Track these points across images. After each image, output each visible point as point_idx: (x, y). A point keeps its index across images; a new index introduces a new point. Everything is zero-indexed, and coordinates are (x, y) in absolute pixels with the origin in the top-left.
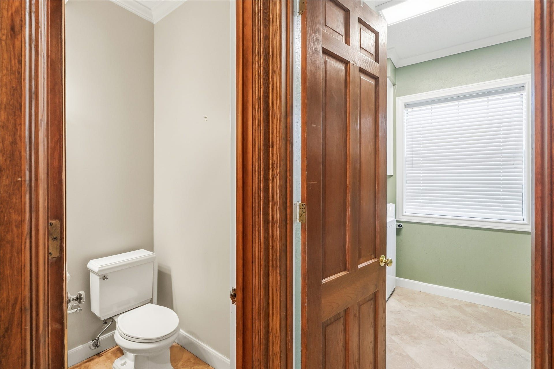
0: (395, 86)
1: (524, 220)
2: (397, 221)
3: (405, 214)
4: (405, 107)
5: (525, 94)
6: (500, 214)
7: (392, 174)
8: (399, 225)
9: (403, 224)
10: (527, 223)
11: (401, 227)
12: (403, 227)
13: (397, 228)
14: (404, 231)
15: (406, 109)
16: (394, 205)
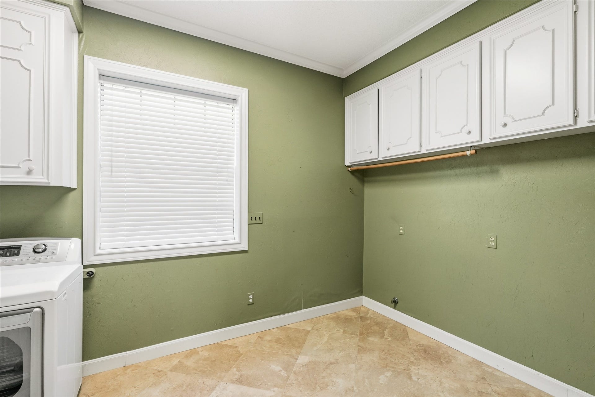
0: (81, 35)
1: (235, 239)
2: (85, 267)
3: (98, 251)
4: (100, 79)
5: (237, 108)
6: (215, 235)
7: (74, 185)
8: (88, 273)
9: (96, 268)
10: (239, 242)
11: (93, 274)
12: (96, 274)
13: (84, 279)
14: (96, 282)
15: (102, 82)
16: (79, 240)
